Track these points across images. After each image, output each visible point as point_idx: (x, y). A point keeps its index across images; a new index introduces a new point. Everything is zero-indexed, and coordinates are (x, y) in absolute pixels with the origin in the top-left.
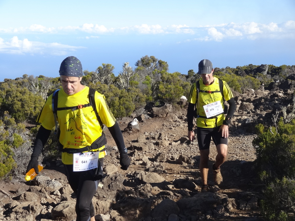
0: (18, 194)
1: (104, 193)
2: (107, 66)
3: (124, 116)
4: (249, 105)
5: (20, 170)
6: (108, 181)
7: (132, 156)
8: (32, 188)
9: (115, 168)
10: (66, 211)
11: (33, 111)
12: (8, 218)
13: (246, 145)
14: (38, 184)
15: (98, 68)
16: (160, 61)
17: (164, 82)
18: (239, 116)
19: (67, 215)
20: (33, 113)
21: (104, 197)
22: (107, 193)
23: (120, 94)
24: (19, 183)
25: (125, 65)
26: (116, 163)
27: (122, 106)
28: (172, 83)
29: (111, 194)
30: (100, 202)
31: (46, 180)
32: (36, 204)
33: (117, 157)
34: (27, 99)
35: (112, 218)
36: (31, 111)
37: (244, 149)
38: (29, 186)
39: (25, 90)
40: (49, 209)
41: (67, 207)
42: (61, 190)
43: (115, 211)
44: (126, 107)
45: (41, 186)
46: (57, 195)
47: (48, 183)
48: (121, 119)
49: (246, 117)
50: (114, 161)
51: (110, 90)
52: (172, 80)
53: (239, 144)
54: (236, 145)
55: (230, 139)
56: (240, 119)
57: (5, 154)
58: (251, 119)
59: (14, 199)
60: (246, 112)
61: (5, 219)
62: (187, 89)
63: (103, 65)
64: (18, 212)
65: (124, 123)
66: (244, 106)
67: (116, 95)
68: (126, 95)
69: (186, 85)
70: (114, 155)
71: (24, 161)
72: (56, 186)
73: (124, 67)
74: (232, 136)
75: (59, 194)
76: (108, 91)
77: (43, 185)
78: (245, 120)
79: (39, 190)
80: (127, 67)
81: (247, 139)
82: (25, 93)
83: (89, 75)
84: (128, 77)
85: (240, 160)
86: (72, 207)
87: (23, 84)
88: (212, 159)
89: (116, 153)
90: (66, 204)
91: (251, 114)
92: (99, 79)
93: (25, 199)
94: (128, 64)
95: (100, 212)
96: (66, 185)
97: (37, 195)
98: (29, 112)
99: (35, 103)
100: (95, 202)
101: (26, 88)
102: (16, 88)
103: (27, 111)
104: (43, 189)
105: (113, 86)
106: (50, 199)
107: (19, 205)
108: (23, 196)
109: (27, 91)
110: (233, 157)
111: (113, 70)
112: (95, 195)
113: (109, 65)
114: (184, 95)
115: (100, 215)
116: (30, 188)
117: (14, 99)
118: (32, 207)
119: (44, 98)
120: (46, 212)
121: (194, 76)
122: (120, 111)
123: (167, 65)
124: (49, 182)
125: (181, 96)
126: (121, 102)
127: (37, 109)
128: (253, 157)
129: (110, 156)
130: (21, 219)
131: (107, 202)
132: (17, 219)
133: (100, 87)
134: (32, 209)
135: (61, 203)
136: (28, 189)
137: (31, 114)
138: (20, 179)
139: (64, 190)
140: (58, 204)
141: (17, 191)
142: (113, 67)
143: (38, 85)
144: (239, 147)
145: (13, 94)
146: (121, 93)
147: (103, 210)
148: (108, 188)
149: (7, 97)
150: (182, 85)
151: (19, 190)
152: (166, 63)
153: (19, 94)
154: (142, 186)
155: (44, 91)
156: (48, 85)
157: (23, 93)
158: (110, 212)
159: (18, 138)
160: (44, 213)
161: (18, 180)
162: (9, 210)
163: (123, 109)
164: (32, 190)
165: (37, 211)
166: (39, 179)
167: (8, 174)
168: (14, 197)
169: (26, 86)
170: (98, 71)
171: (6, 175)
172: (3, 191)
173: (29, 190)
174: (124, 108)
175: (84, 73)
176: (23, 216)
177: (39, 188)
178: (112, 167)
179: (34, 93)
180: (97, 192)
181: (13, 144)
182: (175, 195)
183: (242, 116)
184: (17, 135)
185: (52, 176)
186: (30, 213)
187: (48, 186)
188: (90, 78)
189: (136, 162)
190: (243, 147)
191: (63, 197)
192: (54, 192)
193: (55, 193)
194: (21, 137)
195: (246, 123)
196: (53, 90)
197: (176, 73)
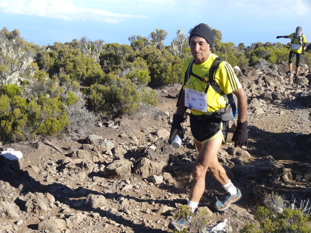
0: (70, 151)
1: (157, 155)
2: (160, 31)
3: (176, 82)
4: (304, 79)
5: (73, 128)
6: (161, 143)
7: (184, 122)
8: (84, 146)
9: (167, 132)
10: (119, 170)
11: (85, 72)
12: (61, 173)
13: (300, 118)
14: (91, 143)
15: (151, 34)
16: (214, 30)
17: (217, 51)
18: (293, 89)
19: (120, 174)
20: (85, 74)
21: (156, 160)
22: (159, 155)
23: (173, 59)
24: (72, 140)
25: (179, 31)
26: (167, 127)
27: (174, 72)
28: (226, 52)
29: (163, 157)
30: (154, 164)
31: (98, 139)
32: (88, 162)
33: (168, 122)
34: (79, 61)
35: (165, 180)
36: (83, 73)
37: (299, 122)
38: (81, 144)
39: (78, 51)
40: (101, 168)
41: (120, 166)
42: (113, 150)
43: (168, 173)
44: (179, 73)
45: (93, 145)
46: (108, 155)
47: (100, 142)
48: (173, 86)
49: (300, 91)
50: (165, 126)
51: (163, 55)
52: (226, 49)
53: (294, 116)
54: (290, 117)
55: (284, 111)
56: (294, 92)
57: (60, 110)
58: (306, 92)
59: (66, 155)
60: (301, 86)
61: (58, 174)
62: (241, 59)
63: (157, 31)
64: (71, 168)
65: (176, 89)
66: (299, 80)
67: (169, 61)
68: (179, 62)
69: (240, 55)
70: (166, 120)
71: (77, 119)
72: (108, 146)
73: (178, 33)
74: (286, 109)
75: (111, 154)
76: (161, 56)
77: (95, 144)
78: (300, 93)
79: (91, 148)
80: (180, 33)
81: (301, 112)
82: (77, 54)
83: (142, 40)
84: (182, 44)
85: (295, 132)
86: (125, 167)
87: (75, 45)
88: (266, 130)
89: (168, 118)
90: (119, 163)
91: (306, 88)
92: (151, 45)
93: (77, 156)
94: (182, 30)
95: (153, 174)
96: (118, 146)
97: (89, 153)
98: (81, 73)
99: (87, 64)
100: (149, 163)
101: (79, 50)
102: (69, 48)
103: (79, 72)
104: (95, 148)
105: (166, 52)
106: (102, 158)
107: (72, 162)
108: (75, 153)
109: (80, 53)
110: (287, 129)
111: (167, 36)
112: (148, 157)
113: (162, 31)
114: (237, 66)
115: (153, 176)
116: (82, 146)
117: (66, 59)
118: (85, 164)
119: (95, 61)
120: (98, 170)
121: (245, 49)
122: (172, 77)
123: (221, 34)
124: (102, 141)
125: (235, 66)
126: (174, 68)
127: (89, 70)
128: (308, 130)
129: (162, 121)
130: (73, 175)
131: (160, 163)
132: (70, 175)
133: (153, 51)
134: (85, 166)
135: (114, 161)
136: (80, 147)
137: (83, 75)
138: (72, 137)
139: (117, 150)
140: (110, 163)
141: (70, 148)
142: (166, 33)
143: (91, 47)
144: (294, 120)
145: (65, 55)
146: (175, 59)
147: (156, 172)
148: (160, 151)
149: (59, 58)
150: (236, 55)
151: (72, 147)
152: (220, 32)
153: (71, 55)
154: (195, 151)
155: (96, 53)
156: (100, 48)
157: (76, 54)
158: (163, 174)
159: (73, 96)
160: (96, 172)
161: (70, 138)
162: (62, 166)
163: (175, 76)
164: (84, 148)
165: (90, 169)
166: (91, 138)
167: (61, 131)
168: (66, 153)
169: (78, 48)
170: (151, 37)
171: (59, 132)
172: (56, 147)
173: (82, 148)
174: (176, 74)
175: (137, 38)
176: (76, 173)
177: (91, 146)
178: (164, 131)
179: (86, 55)
180: (150, 154)
181: (67, 101)
182: (228, 162)
183: (296, 90)
184: (71, 92)
185: (103, 136)
186: (83, 170)
187: (100, 146)
188: (143, 42)
189: (188, 128)
190: (297, 120)
191: (116, 157)
192: (106, 151)
193: (107, 153)
194: (75, 95)
195: (301, 96)
196: (104, 54)
197: (230, 43)
